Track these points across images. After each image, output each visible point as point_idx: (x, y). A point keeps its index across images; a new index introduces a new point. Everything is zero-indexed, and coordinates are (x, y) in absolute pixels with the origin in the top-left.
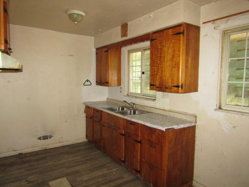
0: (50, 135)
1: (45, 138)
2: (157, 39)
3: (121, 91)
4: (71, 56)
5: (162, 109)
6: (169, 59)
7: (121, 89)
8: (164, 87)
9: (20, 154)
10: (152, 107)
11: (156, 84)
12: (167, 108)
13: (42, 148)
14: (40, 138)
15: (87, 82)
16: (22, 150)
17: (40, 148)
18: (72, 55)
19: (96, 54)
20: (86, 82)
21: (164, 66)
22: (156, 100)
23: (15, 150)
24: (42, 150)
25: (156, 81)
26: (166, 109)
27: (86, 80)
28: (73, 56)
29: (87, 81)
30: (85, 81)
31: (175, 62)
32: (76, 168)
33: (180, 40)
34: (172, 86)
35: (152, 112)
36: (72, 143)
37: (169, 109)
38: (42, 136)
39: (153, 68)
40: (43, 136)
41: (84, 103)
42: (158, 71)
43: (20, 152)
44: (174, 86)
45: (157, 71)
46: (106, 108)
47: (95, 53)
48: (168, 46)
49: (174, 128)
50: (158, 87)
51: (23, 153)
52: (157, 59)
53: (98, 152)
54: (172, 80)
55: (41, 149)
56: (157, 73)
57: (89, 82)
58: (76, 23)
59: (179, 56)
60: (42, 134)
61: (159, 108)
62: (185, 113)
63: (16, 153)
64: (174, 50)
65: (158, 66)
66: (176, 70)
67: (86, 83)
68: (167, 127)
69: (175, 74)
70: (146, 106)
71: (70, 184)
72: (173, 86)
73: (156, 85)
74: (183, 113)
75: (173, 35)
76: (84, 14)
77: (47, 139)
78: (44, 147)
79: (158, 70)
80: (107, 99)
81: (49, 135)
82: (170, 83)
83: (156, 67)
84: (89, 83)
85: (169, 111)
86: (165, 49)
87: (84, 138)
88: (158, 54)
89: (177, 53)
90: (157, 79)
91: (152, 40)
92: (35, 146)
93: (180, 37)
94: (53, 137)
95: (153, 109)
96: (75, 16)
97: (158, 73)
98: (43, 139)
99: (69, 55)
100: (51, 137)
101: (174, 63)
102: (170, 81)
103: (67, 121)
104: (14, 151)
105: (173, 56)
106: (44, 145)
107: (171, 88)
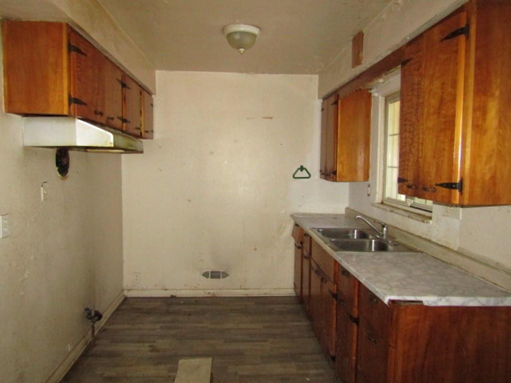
0: (223, 270)
1: (215, 275)
2: (412, 59)
3: (369, 193)
4: (269, 118)
5: (443, 244)
6: (432, 110)
7: (369, 188)
8: (421, 187)
9: (173, 297)
10: (424, 236)
11: (409, 179)
12: (455, 244)
13: (209, 293)
14: (206, 275)
15: (302, 170)
16: (177, 290)
17: (205, 293)
18: (271, 116)
19: (322, 110)
20: (299, 171)
21: (423, 129)
22: (431, 222)
23: (166, 288)
24: (208, 297)
25: (408, 170)
26: (451, 247)
27: (299, 167)
28: (273, 119)
29: (302, 168)
30: (296, 170)
31: (445, 116)
32: (242, 347)
33: (456, 52)
34: (437, 185)
35: (422, 250)
36: (265, 294)
37: (460, 248)
38: (210, 271)
39: (404, 135)
40: (212, 272)
41: (292, 216)
42: (411, 144)
43: (173, 293)
44: (442, 185)
45: (410, 142)
46: (321, 230)
47: (320, 108)
48: (431, 73)
49: (421, 302)
50: (409, 187)
51: (177, 296)
52: (412, 113)
53: (304, 323)
54: (439, 168)
55: (206, 295)
56: (410, 150)
57: (304, 171)
58: (242, 50)
59: (454, 100)
60: (211, 267)
61: (436, 242)
62: (497, 263)
63: (167, 294)
64: (443, 84)
65: (412, 129)
66: (447, 140)
67: (300, 174)
68: (399, 295)
69: (444, 149)
70: (412, 234)
71: (212, 374)
72: (438, 183)
73: (407, 181)
74: (491, 264)
75: (442, 41)
76: (255, 31)
77: (219, 277)
78: (212, 291)
79: (412, 139)
80: (347, 209)
81: (221, 271)
82: (433, 175)
83: (410, 132)
84: (304, 174)
85: (457, 252)
86: (426, 83)
87: (292, 288)
88: (414, 98)
89: (450, 90)
90: (410, 164)
91: (404, 64)
92: (198, 288)
93: (457, 45)
94: (229, 277)
95: (424, 242)
96: (237, 37)
97: (412, 149)
98: (212, 277)
99: (265, 118)
100: (225, 275)
101: (443, 120)
102: (433, 170)
103: (256, 249)
104: (163, 289)
105: (442, 101)
106: (212, 289)
107: (435, 191)
